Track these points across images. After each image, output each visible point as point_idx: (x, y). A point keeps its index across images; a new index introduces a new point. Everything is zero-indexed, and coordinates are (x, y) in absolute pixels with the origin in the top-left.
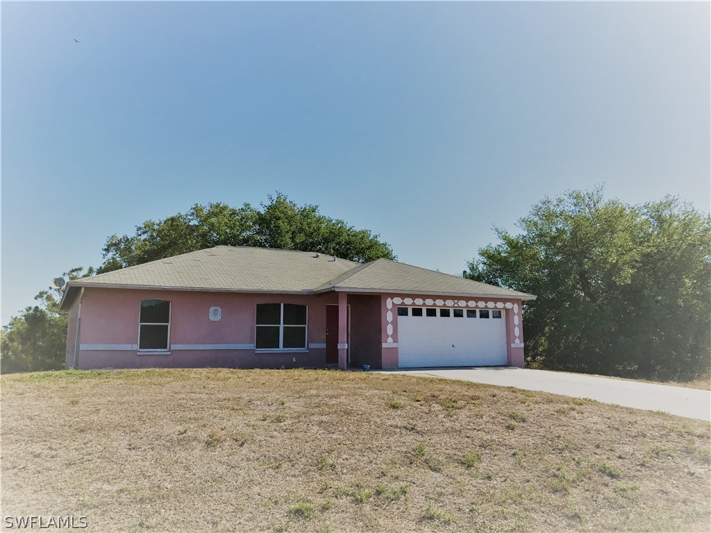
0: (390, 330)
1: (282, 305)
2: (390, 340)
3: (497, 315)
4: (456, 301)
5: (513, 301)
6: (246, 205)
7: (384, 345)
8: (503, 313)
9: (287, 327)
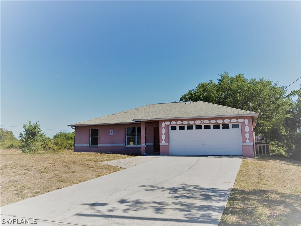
0: (163, 137)
1: (136, 128)
2: (164, 142)
3: (235, 126)
4: (202, 121)
5: (244, 117)
6: (211, 81)
7: (160, 144)
8: (240, 125)
9: (139, 137)
